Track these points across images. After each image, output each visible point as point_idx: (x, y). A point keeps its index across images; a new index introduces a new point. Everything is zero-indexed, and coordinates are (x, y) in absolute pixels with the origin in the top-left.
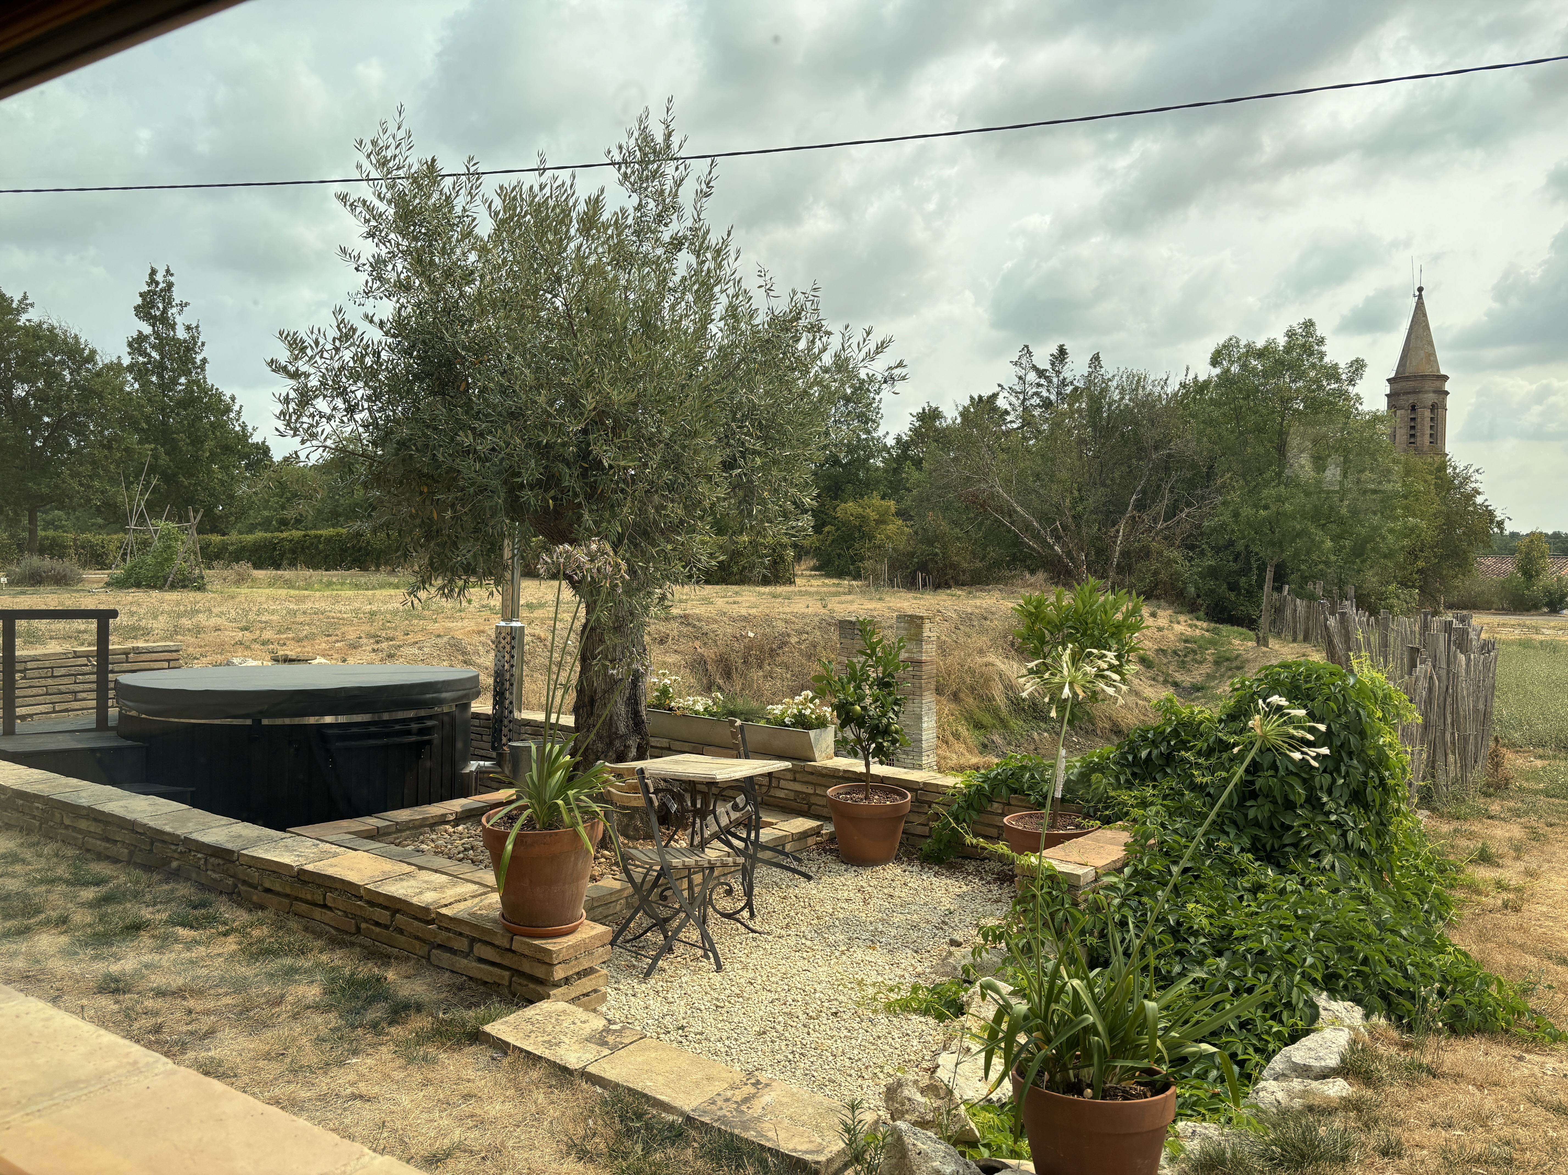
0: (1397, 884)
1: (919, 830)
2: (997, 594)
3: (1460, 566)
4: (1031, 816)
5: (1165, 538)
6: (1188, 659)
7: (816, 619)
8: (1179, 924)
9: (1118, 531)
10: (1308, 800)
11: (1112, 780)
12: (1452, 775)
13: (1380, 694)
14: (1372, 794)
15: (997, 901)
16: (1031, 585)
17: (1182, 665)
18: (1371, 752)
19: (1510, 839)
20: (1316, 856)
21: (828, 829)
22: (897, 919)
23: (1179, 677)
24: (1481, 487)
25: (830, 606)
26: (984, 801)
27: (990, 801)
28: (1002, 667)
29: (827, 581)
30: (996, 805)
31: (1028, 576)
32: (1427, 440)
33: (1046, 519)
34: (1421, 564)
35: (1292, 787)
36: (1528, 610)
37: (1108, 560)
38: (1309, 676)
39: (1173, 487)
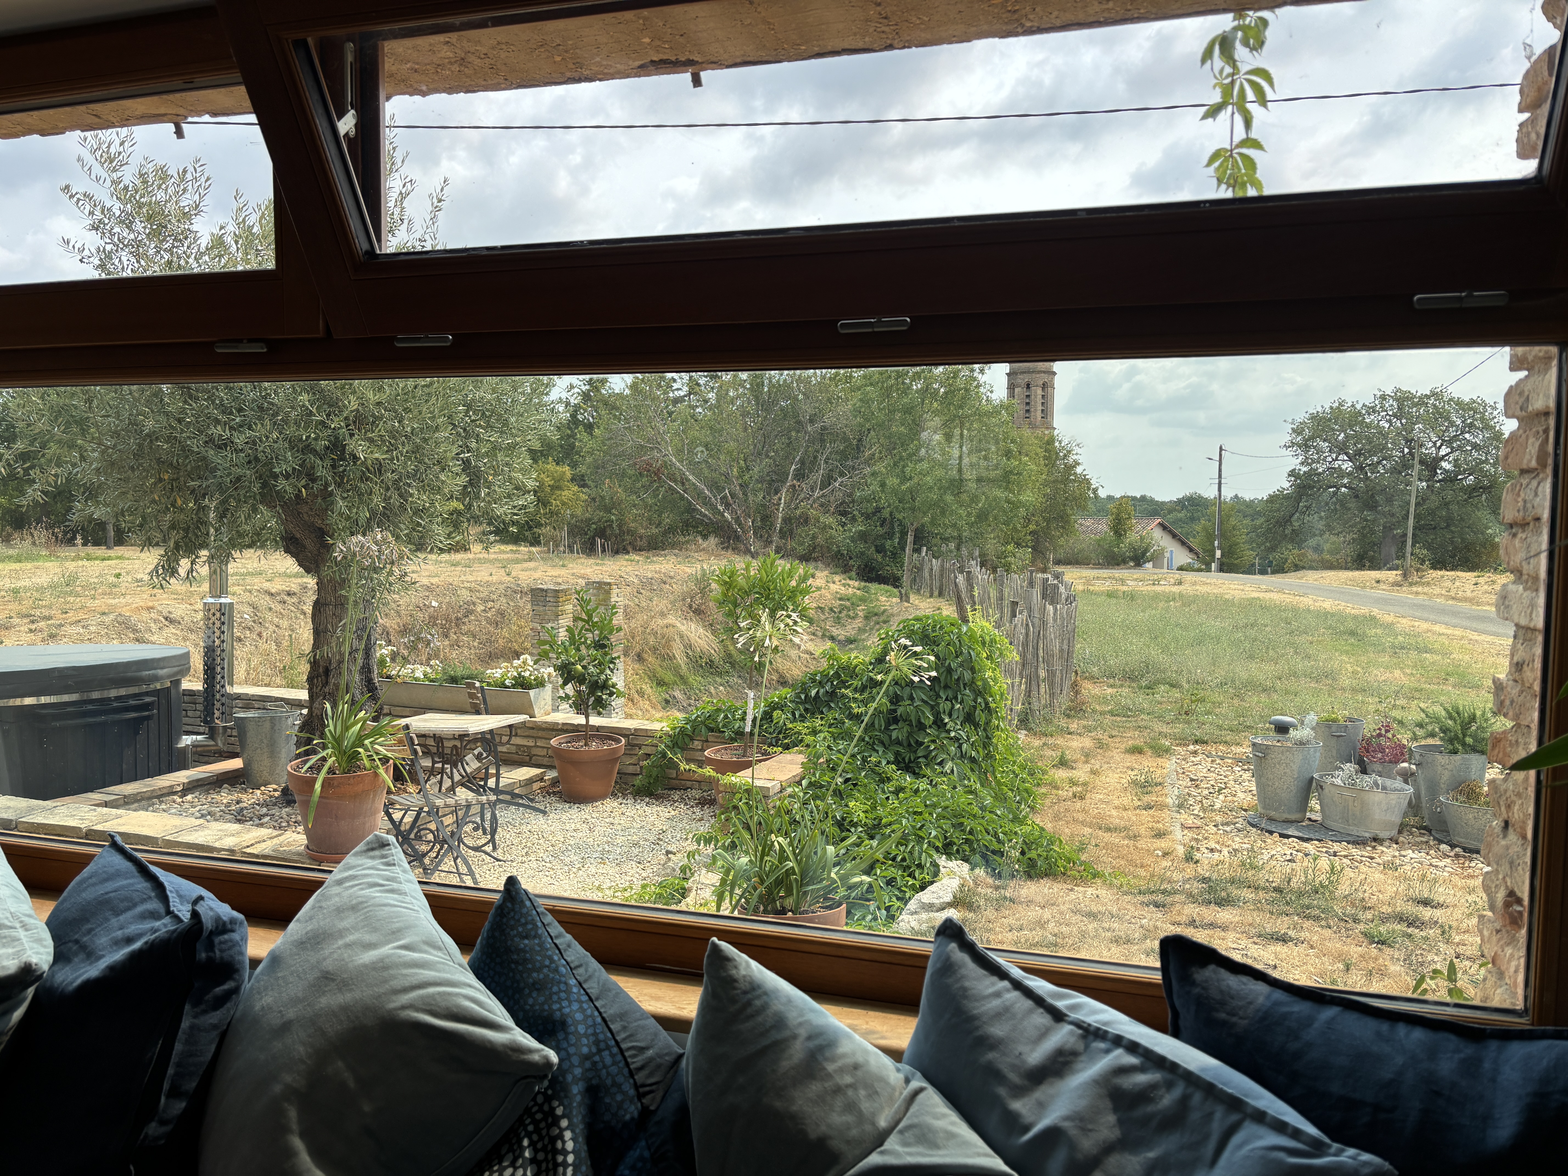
0: (999, 783)
1: (631, 769)
2: (673, 559)
3: (1063, 527)
4: (726, 749)
5: (822, 505)
6: (842, 615)
7: (502, 587)
8: (843, 819)
9: (780, 499)
10: (935, 722)
11: (790, 716)
12: (1043, 702)
13: (987, 638)
14: (980, 716)
15: (701, 820)
16: (704, 549)
17: (838, 621)
18: (979, 683)
19: (1083, 748)
20: (941, 764)
21: (552, 774)
22: (619, 840)
23: (835, 631)
24: (1081, 459)
25: (514, 574)
26: (687, 740)
27: (692, 739)
28: (683, 628)
29: (503, 547)
30: (696, 743)
31: (700, 541)
32: (1039, 414)
33: (715, 487)
34: (1032, 527)
35: (923, 713)
36: (1118, 565)
37: (772, 525)
38: (934, 627)
39: (827, 458)
